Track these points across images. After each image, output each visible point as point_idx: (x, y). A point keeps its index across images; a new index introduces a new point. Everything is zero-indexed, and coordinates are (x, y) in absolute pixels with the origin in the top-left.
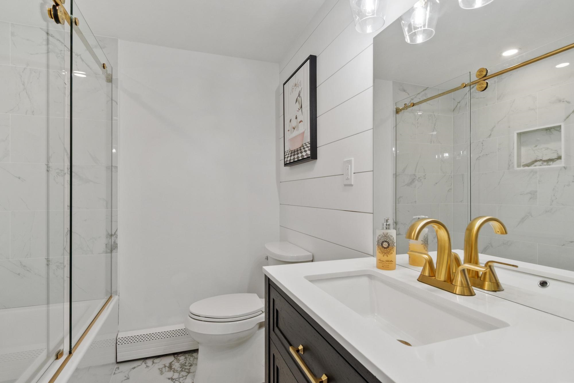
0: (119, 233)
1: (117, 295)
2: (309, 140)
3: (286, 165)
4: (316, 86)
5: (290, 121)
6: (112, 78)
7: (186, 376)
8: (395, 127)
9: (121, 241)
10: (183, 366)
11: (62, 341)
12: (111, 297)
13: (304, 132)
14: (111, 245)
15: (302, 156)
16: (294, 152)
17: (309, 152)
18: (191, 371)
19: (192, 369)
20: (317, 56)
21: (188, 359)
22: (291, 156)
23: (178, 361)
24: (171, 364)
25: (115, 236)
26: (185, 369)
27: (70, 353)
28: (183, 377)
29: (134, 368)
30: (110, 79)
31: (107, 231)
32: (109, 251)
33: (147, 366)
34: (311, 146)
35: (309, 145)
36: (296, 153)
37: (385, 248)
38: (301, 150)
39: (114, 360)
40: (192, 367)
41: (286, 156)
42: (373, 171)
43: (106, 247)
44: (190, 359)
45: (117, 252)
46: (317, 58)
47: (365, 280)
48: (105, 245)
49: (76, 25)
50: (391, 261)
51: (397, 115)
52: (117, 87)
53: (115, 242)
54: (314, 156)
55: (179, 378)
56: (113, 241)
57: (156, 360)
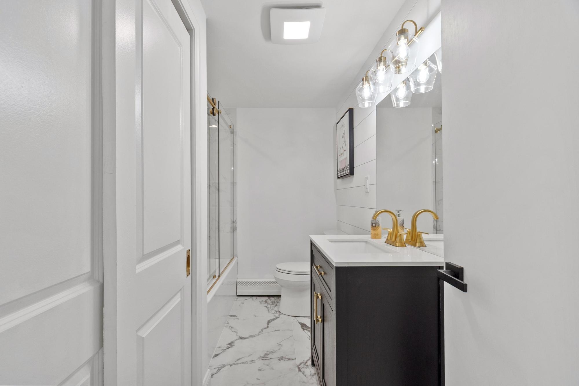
0: (237, 221)
1: (236, 257)
2: (348, 163)
3: (338, 178)
4: (353, 128)
5: (340, 149)
6: (233, 131)
7: (275, 307)
8: (434, 144)
9: (239, 225)
10: (273, 303)
11: (215, 272)
12: (233, 258)
13: (346, 158)
14: (234, 228)
15: (346, 173)
16: (342, 170)
17: (349, 171)
18: (277, 305)
19: (278, 305)
20: (354, 108)
21: (276, 300)
22: (340, 173)
23: (270, 300)
24: (266, 300)
25: (235, 223)
26: (274, 304)
27: (219, 276)
28: (273, 307)
29: (246, 299)
30: (232, 132)
31: (231, 220)
32: (232, 231)
33: (253, 300)
34: (350, 167)
35: (349, 166)
36: (343, 171)
37: (374, 227)
38: (345, 169)
39: (236, 294)
40: (278, 304)
41: (338, 173)
42: (376, 184)
43: (231, 229)
44: (277, 300)
45: (236, 232)
46: (354, 110)
47: (364, 244)
48: (230, 228)
49: (220, 113)
50: (377, 234)
51: (436, 134)
52: (236, 136)
53: (235, 226)
54: (352, 173)
55: (271, 307)
56: (234, 225)
57: (258, 298)
